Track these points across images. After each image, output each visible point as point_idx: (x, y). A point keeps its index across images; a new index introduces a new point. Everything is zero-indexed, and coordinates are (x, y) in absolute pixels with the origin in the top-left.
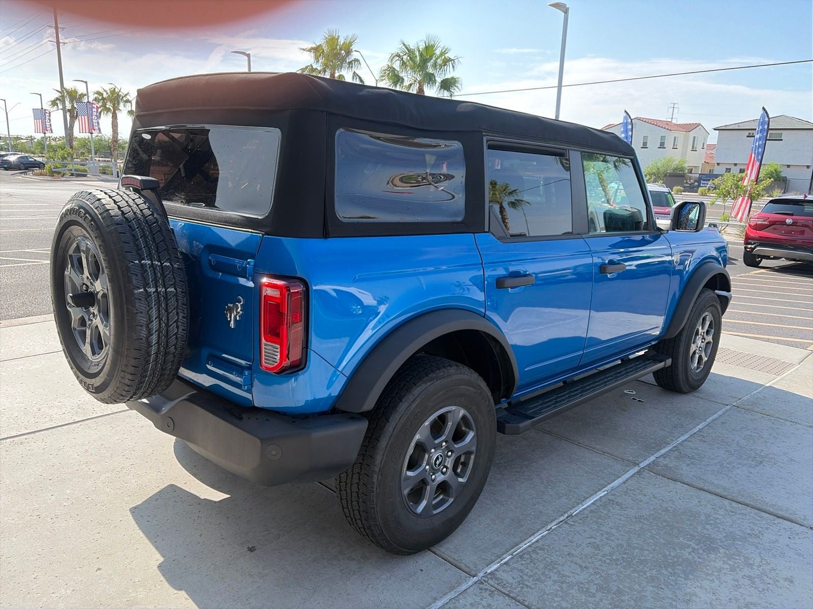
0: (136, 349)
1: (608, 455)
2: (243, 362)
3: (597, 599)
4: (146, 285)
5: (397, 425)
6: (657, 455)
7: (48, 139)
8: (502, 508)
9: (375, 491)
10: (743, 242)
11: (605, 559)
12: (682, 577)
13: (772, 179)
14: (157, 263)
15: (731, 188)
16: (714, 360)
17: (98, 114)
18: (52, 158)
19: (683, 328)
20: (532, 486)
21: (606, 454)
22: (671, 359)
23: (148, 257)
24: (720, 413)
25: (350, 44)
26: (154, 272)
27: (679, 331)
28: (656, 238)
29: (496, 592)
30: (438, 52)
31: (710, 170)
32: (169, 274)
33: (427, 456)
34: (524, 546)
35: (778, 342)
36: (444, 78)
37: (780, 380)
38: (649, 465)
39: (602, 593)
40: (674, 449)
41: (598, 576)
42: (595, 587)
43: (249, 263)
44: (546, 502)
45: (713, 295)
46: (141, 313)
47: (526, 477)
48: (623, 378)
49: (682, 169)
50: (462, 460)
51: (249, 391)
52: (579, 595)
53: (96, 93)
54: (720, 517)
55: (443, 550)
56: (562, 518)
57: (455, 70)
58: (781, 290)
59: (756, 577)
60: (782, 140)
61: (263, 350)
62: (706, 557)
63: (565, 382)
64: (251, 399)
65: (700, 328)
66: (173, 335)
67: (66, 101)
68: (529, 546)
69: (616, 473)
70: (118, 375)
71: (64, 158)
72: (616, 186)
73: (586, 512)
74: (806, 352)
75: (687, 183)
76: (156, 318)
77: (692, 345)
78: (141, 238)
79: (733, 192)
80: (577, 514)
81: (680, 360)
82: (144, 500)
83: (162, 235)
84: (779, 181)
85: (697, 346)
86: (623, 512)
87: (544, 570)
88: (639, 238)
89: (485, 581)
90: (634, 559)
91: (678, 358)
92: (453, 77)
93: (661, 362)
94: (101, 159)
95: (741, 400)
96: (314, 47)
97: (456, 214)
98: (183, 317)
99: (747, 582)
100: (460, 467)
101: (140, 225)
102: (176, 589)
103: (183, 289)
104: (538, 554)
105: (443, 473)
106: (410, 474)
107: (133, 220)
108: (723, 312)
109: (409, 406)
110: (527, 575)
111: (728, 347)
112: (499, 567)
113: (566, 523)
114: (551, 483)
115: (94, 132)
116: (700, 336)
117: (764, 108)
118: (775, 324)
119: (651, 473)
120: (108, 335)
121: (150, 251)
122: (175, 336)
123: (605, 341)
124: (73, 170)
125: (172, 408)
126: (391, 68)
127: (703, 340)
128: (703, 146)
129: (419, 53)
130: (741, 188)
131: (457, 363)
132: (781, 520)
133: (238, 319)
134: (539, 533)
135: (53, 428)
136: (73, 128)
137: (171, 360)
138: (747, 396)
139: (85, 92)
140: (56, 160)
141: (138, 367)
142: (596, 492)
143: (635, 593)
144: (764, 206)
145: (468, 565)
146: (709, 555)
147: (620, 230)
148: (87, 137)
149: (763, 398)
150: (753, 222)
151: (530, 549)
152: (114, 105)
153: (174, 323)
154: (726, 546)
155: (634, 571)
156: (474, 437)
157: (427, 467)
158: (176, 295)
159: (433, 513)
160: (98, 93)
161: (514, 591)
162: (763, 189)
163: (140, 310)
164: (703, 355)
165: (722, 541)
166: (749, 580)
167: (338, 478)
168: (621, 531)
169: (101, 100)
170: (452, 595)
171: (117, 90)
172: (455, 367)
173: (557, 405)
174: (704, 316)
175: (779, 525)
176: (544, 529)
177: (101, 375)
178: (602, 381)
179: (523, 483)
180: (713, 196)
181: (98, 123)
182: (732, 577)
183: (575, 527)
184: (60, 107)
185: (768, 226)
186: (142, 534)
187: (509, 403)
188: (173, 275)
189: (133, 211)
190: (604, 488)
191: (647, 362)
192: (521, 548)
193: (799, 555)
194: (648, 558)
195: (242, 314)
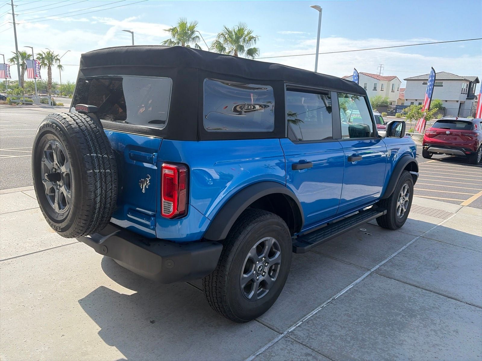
0: (88, 206)
1: (353, 265)
2: (150, 213)
3: (351, 344)
4: (94, 168)
5: (238, 247)
6: (381, 264)
7: (8, 82)
8: (295, 296)
9: (226, 286)
10: (422, 144)
11: (354, 322)
12: (397, 331)
13: (438, 109)
14: (100, 155)
15: (415, 113)
16: (409, 211)
17: (39, 67)
18: (11, 94)
19: (393, 193)
20: (311, 283)
21: (352, 265)
22: (386, 211)
23: (95, 152)
24: (413, 241)
25: (194, 27)
26: (99, 160)
27: (391, 195)
28: (378, 141)
29: (295, 342)
30: (246, 33)
31: (402, 103)
32: (106, 162)
33: (254, 266)
34: (309, 316)
35: (444, 201)
36: (250, 48)
37: (446, 222)
38: (376, 270)
39: (354, 341)
40: (389, 261)
41: (351, 332)
42: (350, 337)
43: (154, 155)
44: (320, 292)
45: (409, 174)
46: (91, 184)
47: (308, 278)
48: (361, 221)
49: (386, 103)
50: (273, 268)
51: (154, 229)
52: (341, 342)
53: (38, 55)
54: (416, 298)
55: (263, 320)
56: (329, 301)
57: (256, 44)
58: (444, 172)
59: (438, 330)
60: (442, 86)
61: (163, 205)
62: (410, 320)
63: (328, 224)
64: (155, 234)
65: (402, 193)
66: (109, 197)
67: (19, 59)
68: (312, 316)
69: (358, 275)
70: (77, 220)
71: (18, 94)
72: (350, 112)
73: (342, 297)
74: (459, 206)
75: (389, 110)
76: (99, 188)
77: (398, 202)
78: (90, 141)
79: (416, 116)
80: (337, 298)
81: (391, 211)
82: (86, 295)
83: (102, 139)
84: (441, 109)
85: (400, 203)
86: (362, 296)
87: (321, 329)
88: (368, 141)
89: (288, 336)
90: (371, 322)
91: (390, 210)
92: (255, 48)
93: (381, 212)
94: (40, 94)
95: (425, 233)
96: (172, 29)
97: (269, 128)
98: (115, 187)
99: (433, 333)
100: (272, 272)
101: (89, 134)
102: (110, 346)
103: (115, 171)
104: (317, 320)
105: (263, 276)
106: (245, 276)
107: (85, 130)
108: (414, 184)
109: (245, 237)
110: (311, 332)
111: (416, 204)
112: (295, 329)
113: (332, 303)
114: (322, 281)
115: (37, 78)
116: (402, 197)
117: (432, 68)
118: (441, 190)
119: (377, 275)
120: (70, 197)
121: (95, 148)
122: (110, 198)
123: (349, 200)
124: (24, 101)
125: (106, 240)
126: (218, 42)
127: (404, 200)
128: (398, 89)
129: (235, 33)
130: (420, 114)
131: (271, 213)
132: (450, 299)
133: (147, 187)
134: (316, 309)
135: (27, 255)
136: (24, 75)
137: (107, 212)
138: (428, 231)
139: (31, 53)
140: (13, 95)
141: (89, 216)
142: (348, 286)
143: (372, 340)
144: (434, 124)
145: (278, 328)
146: (412, 319)
147: (357, 137)
148: (32, 81)
149: (437, 232)
150: (427, 133)
151: (312, 318)
152: (49, 61)
153: (109, 190)
154: (421, 314)
155: (370, 329)
156: (280, 255)
157: (254, 272)
158: (111, 174)
159: (257, 299)
160: (40, 54)
161: (305, 341)
162: (432, 114)
163: (90, 182)
164: (404, 208)
165: (418, 311)
166: (434, 332)
167: (204, 279)
168: (362, 307)
169: (41, 58)
170: (270, 344)
171: (51, 53)
172: (270, 215)
173: (325, 236)
174: (404, 186)
175: (449, 302)
176: (319, 307)
177: (66, 221)
178: (349, 223)
179: (306, 281)
180: (404, 118)
181: (39, 72)
182: (425, 331)
183: (337, 305)
184: (16, 63)
185: (436, 135)
186: (87, 315)
187: (298, 236)
188: (109, 163)
189: (85, 125)
190: (352, 283)
191: (373, 212)
192: (307, 318)
193: (461, 318)
194: (378, 321)
195: (150, 185)
